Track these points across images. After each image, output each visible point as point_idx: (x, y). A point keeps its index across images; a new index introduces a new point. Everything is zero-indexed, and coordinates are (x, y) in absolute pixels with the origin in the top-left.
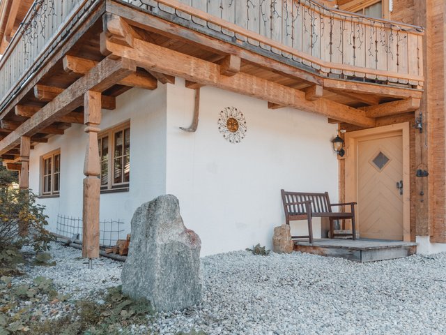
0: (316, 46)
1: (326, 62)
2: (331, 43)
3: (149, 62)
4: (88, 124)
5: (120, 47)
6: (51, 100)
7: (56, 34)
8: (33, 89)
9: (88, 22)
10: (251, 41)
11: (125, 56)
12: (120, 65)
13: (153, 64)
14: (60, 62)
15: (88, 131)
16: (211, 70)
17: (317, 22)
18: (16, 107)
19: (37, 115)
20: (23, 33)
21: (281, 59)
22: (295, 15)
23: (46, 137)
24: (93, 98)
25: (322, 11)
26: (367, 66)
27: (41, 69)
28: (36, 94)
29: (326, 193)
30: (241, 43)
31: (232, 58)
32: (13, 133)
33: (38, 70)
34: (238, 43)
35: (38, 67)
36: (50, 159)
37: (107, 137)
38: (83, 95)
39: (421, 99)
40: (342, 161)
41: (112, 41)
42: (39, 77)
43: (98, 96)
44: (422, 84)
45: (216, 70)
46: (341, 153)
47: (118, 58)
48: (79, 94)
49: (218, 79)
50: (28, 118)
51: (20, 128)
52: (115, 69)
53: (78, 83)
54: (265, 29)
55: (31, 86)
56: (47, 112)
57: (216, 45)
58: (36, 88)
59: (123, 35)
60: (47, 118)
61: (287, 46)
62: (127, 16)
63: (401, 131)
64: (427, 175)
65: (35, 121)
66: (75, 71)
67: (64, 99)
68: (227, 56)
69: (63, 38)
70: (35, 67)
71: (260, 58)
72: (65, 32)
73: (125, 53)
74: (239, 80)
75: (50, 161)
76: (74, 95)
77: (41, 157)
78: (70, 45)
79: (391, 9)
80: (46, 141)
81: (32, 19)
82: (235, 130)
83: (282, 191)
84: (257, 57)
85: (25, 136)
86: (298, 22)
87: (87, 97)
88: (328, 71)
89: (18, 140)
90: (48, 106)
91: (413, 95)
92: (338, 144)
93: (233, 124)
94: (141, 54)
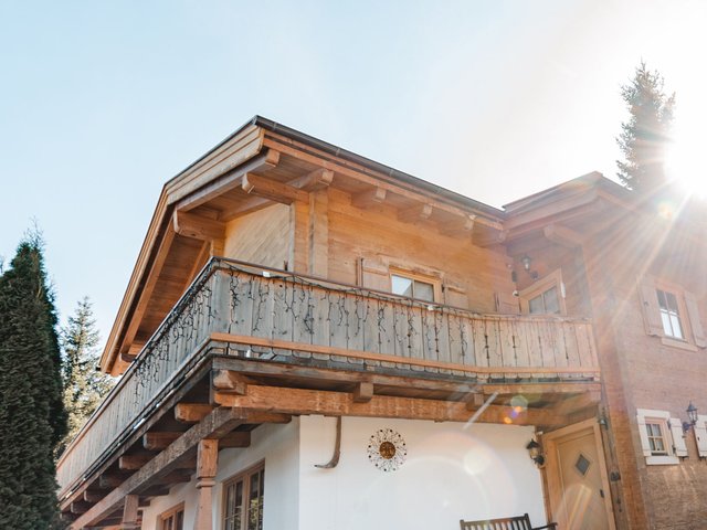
0: (469, 352)
1: (482, 368)
2: (487, 347)
3: (264, 406)
4: (200, 478)
5: (231, 398)
6: (165, 449)
7: (168, 381)
8: (141, 438)
9: (198, 375)
10: (385, 364)
11: (236, 405)
12: (231, 415)
13: (269, 407)
14: (172, 411)
15: (200, 487)
16: (342, 400)
17: (467, 329)
18: (121, 460)
19: (147, 466)
20: (135, 371)
21: (425, 376)
22: (438, 327)
23: (167, 487)
24: (207, 447)
25: (471, 316)
26: (532, 365)
27: (152, 416)
28: (145, 444)
29: (526, 515)
30: (373, 369)
31: (362, 386)
32: (117, 491)
33: (149, 416)
34: (369, 368)
35: (149, 413)
36: (171, 518)
37: (241, 482)
38: (197, 445)
39: (601, 391)
40: (543, 470)
41: (221, 393)
42: (150, 425)
43: (214, 445)
44: (598, 375)
45: (347, 399)
46: (540, 460)
47: (230, 408)
48: (193, 443)
49: (351, 409)
50: (136, 470)
51: (125, 484)
52: (226, 420)
53: (192, 430)
54: (402, 349)
55: (140, 434)
56: (160, 462)
57: (342, 376)
58: (145, 436)
59: (231, 386)
60: (158, 470)
61: (432, 359)
62: (236, 368)
63: (592, 428)
64: (620, 478)
65: (144, 475)
66: (187, 419)
67: (178, 448)
68: (357, 385)
69: (175, 386)
70: (146, 412)
71: (398, 379)
72: (177, 379)
73: (236, 403)
74: (378, 404)
75: (171, 522)
76: (188, 444)
77: (159, 517)
78: (181, 394)
79: (564, 296)
80: (166, 493)
81: (146, 357)
82: (390, 456)
83: (462, 521)
84: (393, 379)
85: (130, 494)
86: (443, 333)
87: (201, 448)
88: (487, 377)
89: (122, 501)
90: (161, 456)
91: (590, 389)
92: (535, 450)
93: (388, 450)
94: (255, 399)
